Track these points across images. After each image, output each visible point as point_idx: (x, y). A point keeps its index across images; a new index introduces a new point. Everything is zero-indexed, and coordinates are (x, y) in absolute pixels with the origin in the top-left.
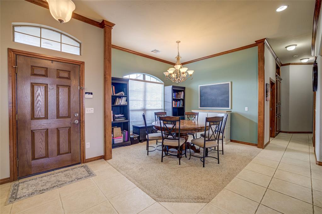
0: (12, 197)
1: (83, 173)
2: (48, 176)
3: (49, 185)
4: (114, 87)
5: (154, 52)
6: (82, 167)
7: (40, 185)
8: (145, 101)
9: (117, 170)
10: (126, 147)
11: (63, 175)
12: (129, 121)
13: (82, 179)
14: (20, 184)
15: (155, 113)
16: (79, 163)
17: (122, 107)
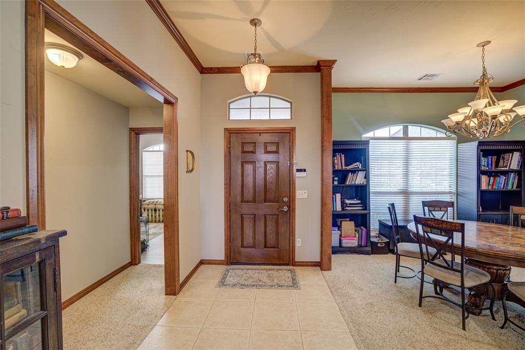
0: (221, 282)
1: (286, 280)
2: (254, 269)
3: (250, 282)
4: (343, 155)
5: (425, 79)
6: (289, 270)
7: (244, 278)
8: (406, 175)
9: (331, 292)
10: (363, 255)
11: (266, 275)
12: (369, 213)
13: (283, 288)
14: (230, 270)
15: (423, 202)
16: (288, 265)
17: (360, 187)
